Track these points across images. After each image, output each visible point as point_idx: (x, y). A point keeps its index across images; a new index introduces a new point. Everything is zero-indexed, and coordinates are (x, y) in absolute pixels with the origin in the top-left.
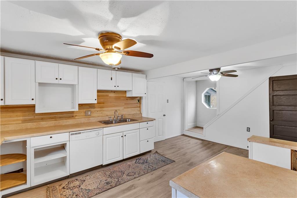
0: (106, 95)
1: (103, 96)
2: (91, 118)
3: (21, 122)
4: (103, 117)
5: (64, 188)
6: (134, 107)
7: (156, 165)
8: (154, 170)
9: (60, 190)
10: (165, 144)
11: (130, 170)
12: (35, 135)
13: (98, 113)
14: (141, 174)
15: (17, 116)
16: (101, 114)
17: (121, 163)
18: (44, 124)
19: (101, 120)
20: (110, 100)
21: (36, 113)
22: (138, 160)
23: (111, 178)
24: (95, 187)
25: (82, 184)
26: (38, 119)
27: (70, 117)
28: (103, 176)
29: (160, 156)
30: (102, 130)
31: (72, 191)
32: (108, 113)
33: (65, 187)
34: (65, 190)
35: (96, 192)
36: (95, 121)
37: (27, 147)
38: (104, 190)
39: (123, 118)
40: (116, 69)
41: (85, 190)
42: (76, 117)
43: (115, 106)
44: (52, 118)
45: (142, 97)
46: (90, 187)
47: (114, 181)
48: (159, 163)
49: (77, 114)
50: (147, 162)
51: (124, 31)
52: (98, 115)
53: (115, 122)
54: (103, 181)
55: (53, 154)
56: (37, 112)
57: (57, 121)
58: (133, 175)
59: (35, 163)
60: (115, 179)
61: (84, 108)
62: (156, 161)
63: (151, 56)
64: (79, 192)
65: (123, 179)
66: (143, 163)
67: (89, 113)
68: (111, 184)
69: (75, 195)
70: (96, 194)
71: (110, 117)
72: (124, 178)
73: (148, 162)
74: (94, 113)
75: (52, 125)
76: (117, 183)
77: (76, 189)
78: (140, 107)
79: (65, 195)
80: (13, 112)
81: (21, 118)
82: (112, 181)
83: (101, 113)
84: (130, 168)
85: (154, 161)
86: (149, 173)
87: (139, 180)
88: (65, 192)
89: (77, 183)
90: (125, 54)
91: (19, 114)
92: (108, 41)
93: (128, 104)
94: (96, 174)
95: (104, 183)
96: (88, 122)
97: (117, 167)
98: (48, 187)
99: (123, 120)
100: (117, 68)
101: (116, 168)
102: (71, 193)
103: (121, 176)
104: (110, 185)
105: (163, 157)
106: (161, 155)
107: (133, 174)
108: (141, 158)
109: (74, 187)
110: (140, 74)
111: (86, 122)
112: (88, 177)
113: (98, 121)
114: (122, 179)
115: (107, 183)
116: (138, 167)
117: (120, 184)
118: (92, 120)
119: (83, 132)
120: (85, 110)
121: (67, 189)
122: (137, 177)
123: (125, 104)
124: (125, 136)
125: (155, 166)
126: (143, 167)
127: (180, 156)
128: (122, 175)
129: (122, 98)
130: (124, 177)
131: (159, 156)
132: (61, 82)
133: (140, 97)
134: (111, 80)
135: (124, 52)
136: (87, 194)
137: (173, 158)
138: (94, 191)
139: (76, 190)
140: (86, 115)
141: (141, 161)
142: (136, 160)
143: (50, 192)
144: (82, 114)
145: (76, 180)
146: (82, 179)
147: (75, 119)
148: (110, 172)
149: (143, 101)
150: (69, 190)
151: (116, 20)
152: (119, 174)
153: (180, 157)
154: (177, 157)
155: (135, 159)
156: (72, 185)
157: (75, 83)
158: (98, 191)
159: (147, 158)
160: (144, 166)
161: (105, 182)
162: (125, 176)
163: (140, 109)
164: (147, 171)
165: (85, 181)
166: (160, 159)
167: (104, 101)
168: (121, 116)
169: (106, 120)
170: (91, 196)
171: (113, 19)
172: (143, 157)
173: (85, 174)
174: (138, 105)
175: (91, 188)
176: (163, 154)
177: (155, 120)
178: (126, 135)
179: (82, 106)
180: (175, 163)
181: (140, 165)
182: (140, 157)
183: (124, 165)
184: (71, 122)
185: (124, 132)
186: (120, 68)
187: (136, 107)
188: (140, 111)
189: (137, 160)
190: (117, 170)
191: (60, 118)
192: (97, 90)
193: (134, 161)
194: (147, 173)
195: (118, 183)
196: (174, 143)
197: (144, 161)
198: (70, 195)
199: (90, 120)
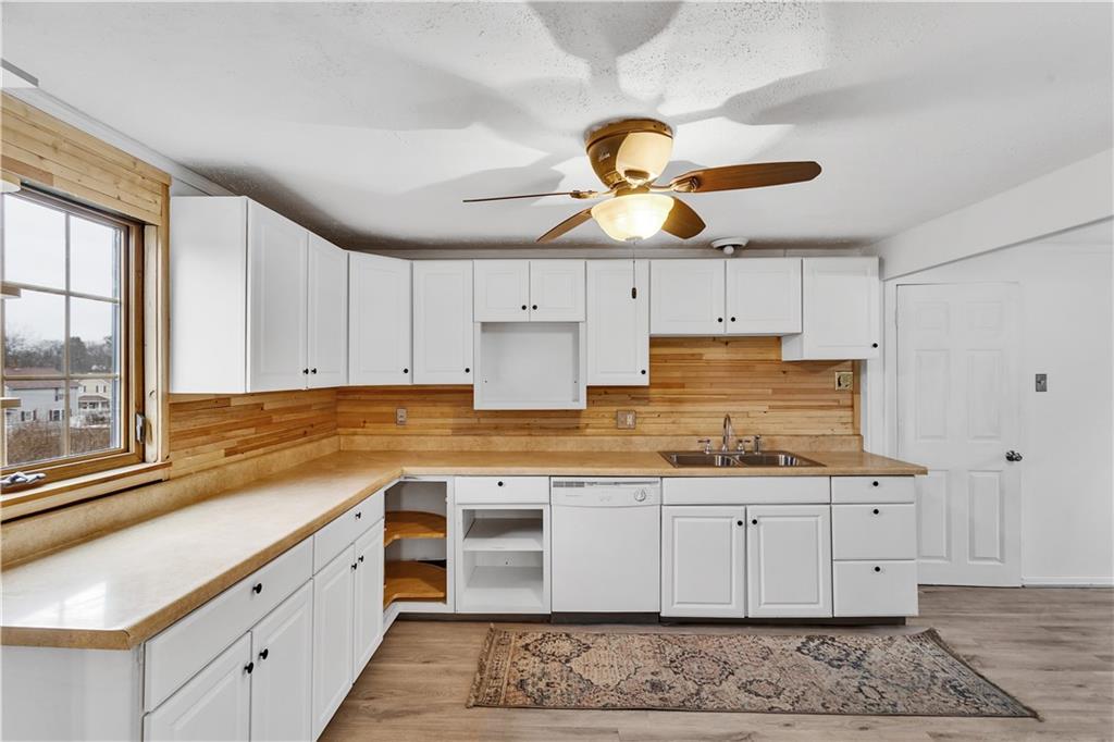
0: (693, 355)
1: (682, 358)
2: (634, 438)
3: (449, 431)
4: (680, 438)
5: (526, 647)
6: (821, 408)
7: (903, 694)
8: (885, 714)
9: (515, 648)
10: (1010, 611)
11: (765, 671)
12: (463, 470)
13: (658, 420)
14: (806, 706)
15: (443, 415)
16: (674, 427)
17: (735, 631)
18: (501, 443)
19: (672, 447)
20: (712, 374)
21: (476, 408)
22: (817, 642)
23: (675, 673)
24: (610, 682)
25: (578, 656)
26: (488, 428)
27: (568, 429)
28: (651, 654)
29: (951, 659)
30: (659, 485)
31: (543, 665)
32: (700, 423)
33: (531, 648)
34: (528, 654)
35: (606, 700)
36: (647, 449)
37: (448, 500)
38: (634, 703)
39: (761, 448)
40: (729, 250)
41: (577, 679)
42: (588, 431)
43: (728, 398)
44: (522, 428)
45: (865, 361)
46: (596, 675)
47: (681, 687)
48: (929, 691)
49: (591, 421)
50: (856, 666)
51: (661, 99)
52: (657, 428)
53: (723, 459)
54: (644, 674)
55: (513, 537)
56: (478, 406)
57: (533, 438)
58: (769, 697)
59: (466, 549)
60: (690, 683)
61: (612, 403)
62: (914, 675)
63: (808, 171)
64: (559, 679)
65: (717, 694)
66: (835, 663)
67: (630, 420)
68: (667, 696)
69: (545, 681)
70: (605, 708)
71: (705, 438)
72: (723, 691)
73: (865, 664)
74: (647, 420)
75: (519, 449)
76: (689, 700)
77: (556, 664)
78: (852, 407)
79: (521, 669)
80: (434, 403)
81: (451, 421)
82: (674, 684)
83: (670, 420)
84: (766, 662)
85: (899, 671)
86: (848, 719)
87: (787, 725)
88: (526, 662)
89: (565, 647)
90: (684, 189)
91: (447, 409)
92: (608, 155)
93: (789, 392)
94: (630, 638)
95: (644, 679)
96: (624, 450)
97: (711, 641)
98: (491, 630)
99: (760, 458)
100: (734, 246)
101: (710, 643)
102: (538, 672)
103: (717, 681)
104: (660, 695)
105: (966, 671)
106: (956, 657)
107: (770, 690)
108: (833, 639)
109: (553, 655)
110: (855, 256)
111: (618, 449)
112: (602, 641)
113: (659, 452)
114: (714, 694)
115: (656, 687)
116: (804, 670)
117: (699, 709)
118: (640, 444)
119: (592, 484)
120: (615, 409)
121: (534, 655)
122: (783, 712)
123: (775, 391)
124: (755, 522)
125: (895, 695)
126: (829, 678)
127: (1089, 700)
128: (724, 677)
129: (759, 367)
130: (727, 689)
131: (940, 659)
132: (536, 316)
133: (853, 361)
134: (634, 296)
135: (679, 183)
136: (578, 692)
137: (1037, 694)
138: (602, 692)
139: (554, 666)
140: (618, 426)
141: (832, 653)
142: (804, 640)
143: (491, 643)
144: (606, 421)
145: (567, 635)
146: (584, 641)
147: (583, 438)
148: (679, 651)
149: (872, 382)
150: (537, 659)
151: (605, 72)
152: (712, 669)
153: (1092, 707)
154: (1068, 699)
155: (804, 634)
156: (548, 648)
157: (578, 317)
158: (614, 701)
159: (870, 647)
160: (836, 675)
161: (649, 677)
162: (729, 686)
163: (853, 416)
164: (843, 705)
165: (589, 648)
166: (941, 675)
167: (683, 377)
168: (752, 439)
169: (692, 449)
170: (586, 704)
171: (594, 74)
172: (849, 639)
173: (599, 627)
174: (846, 400)
175: (598, 679)
176: (973, 657)
177: (924, 472)
178: (760, 520)
179: (606, 393)
180: (1041, 726)
181: (821, 666)
182: (830, 633)
183: (744, 641)
184: (570, 443)
185: (749, 508)
186: (744, 244)
187: (830, 408)
188: (855, 423)
189: (810, 639)
190: (711, 651)
191: (542, 428)
192: (651, 338)
193: (795, 640)
194: (841, 713)
195: (695, 702)
196: (1077, 620)
197: (848, 655)
198: (533, 675)
199: (631, 443)
